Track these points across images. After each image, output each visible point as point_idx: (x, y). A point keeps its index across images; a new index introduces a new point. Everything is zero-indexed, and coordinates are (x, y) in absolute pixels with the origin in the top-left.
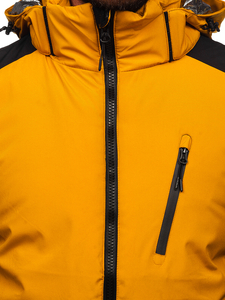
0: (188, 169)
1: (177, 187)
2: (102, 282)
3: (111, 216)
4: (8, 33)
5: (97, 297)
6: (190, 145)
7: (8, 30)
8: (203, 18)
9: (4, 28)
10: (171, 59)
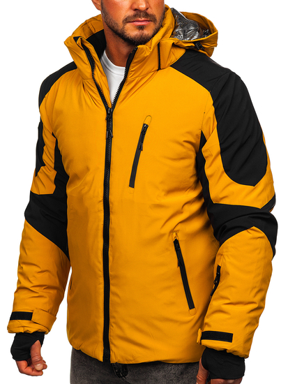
1: (140, 148)
2: (102, 202)
3: (108, 164)
6: (149, 123)
10: (159, 69)
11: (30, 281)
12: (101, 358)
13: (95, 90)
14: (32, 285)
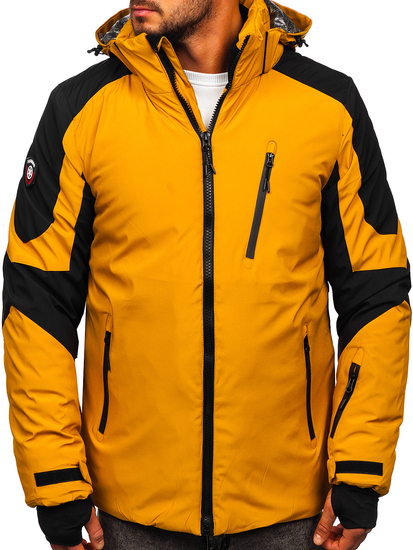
0: (274, 171)
1: (265, 188)
2: (202, 287)
3: (209, 220)
4: (96, 54)
5: (198, 302)
6: (275, 151)
7: (97, 51)
8: (292, 36)
9: (94, 50)
10: (263, 73)
11: (55, 420)
12: (197, 531)
13: (179, 107)
14: (62, 427)
